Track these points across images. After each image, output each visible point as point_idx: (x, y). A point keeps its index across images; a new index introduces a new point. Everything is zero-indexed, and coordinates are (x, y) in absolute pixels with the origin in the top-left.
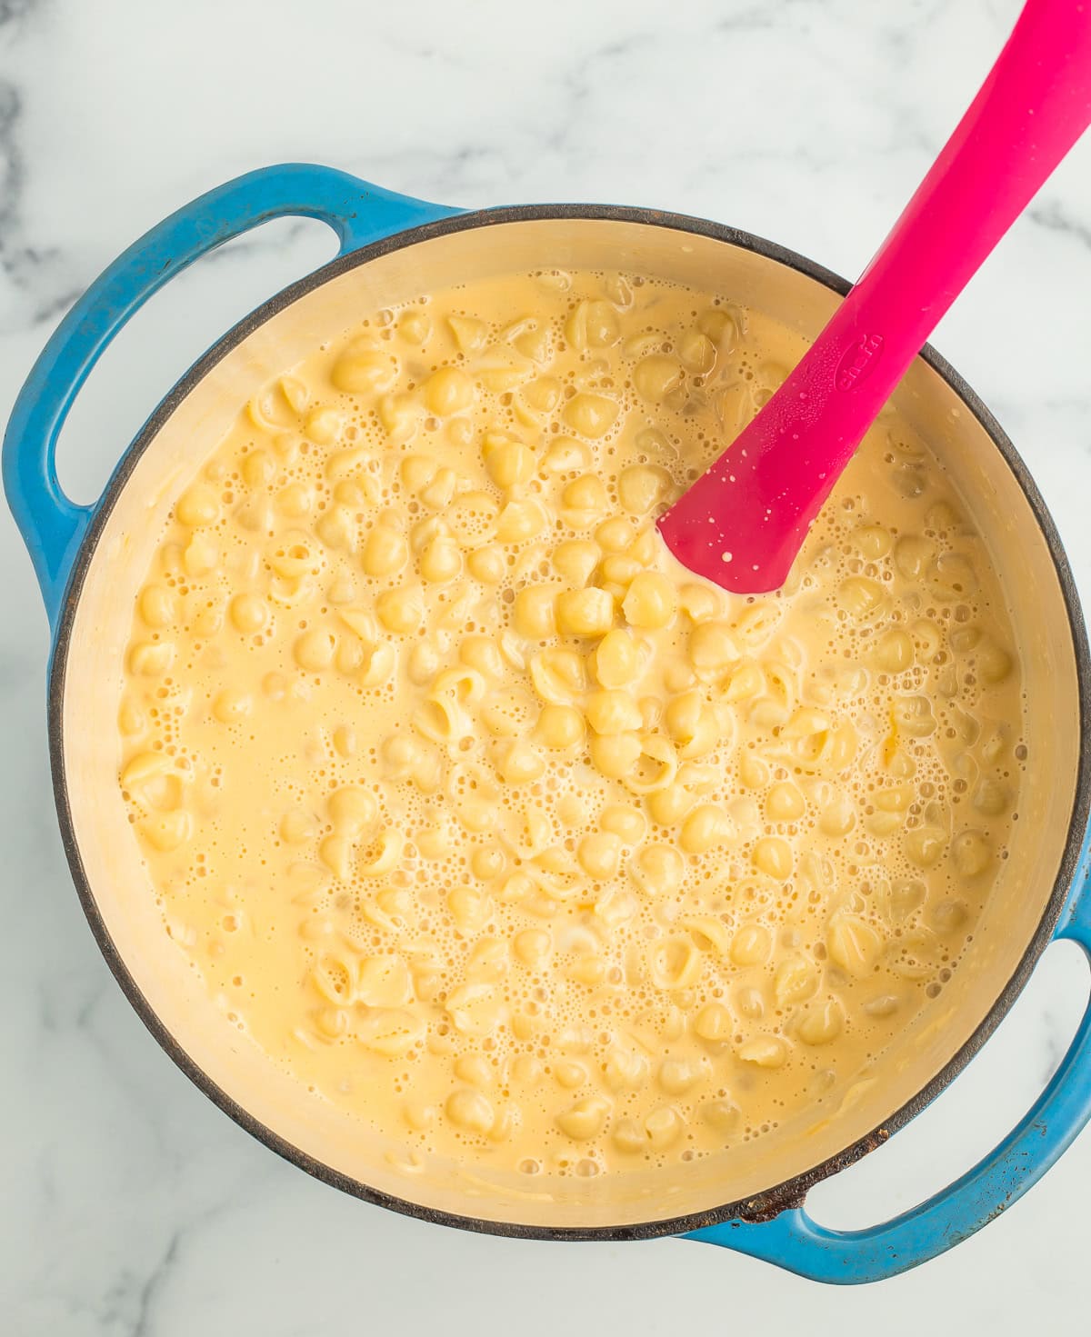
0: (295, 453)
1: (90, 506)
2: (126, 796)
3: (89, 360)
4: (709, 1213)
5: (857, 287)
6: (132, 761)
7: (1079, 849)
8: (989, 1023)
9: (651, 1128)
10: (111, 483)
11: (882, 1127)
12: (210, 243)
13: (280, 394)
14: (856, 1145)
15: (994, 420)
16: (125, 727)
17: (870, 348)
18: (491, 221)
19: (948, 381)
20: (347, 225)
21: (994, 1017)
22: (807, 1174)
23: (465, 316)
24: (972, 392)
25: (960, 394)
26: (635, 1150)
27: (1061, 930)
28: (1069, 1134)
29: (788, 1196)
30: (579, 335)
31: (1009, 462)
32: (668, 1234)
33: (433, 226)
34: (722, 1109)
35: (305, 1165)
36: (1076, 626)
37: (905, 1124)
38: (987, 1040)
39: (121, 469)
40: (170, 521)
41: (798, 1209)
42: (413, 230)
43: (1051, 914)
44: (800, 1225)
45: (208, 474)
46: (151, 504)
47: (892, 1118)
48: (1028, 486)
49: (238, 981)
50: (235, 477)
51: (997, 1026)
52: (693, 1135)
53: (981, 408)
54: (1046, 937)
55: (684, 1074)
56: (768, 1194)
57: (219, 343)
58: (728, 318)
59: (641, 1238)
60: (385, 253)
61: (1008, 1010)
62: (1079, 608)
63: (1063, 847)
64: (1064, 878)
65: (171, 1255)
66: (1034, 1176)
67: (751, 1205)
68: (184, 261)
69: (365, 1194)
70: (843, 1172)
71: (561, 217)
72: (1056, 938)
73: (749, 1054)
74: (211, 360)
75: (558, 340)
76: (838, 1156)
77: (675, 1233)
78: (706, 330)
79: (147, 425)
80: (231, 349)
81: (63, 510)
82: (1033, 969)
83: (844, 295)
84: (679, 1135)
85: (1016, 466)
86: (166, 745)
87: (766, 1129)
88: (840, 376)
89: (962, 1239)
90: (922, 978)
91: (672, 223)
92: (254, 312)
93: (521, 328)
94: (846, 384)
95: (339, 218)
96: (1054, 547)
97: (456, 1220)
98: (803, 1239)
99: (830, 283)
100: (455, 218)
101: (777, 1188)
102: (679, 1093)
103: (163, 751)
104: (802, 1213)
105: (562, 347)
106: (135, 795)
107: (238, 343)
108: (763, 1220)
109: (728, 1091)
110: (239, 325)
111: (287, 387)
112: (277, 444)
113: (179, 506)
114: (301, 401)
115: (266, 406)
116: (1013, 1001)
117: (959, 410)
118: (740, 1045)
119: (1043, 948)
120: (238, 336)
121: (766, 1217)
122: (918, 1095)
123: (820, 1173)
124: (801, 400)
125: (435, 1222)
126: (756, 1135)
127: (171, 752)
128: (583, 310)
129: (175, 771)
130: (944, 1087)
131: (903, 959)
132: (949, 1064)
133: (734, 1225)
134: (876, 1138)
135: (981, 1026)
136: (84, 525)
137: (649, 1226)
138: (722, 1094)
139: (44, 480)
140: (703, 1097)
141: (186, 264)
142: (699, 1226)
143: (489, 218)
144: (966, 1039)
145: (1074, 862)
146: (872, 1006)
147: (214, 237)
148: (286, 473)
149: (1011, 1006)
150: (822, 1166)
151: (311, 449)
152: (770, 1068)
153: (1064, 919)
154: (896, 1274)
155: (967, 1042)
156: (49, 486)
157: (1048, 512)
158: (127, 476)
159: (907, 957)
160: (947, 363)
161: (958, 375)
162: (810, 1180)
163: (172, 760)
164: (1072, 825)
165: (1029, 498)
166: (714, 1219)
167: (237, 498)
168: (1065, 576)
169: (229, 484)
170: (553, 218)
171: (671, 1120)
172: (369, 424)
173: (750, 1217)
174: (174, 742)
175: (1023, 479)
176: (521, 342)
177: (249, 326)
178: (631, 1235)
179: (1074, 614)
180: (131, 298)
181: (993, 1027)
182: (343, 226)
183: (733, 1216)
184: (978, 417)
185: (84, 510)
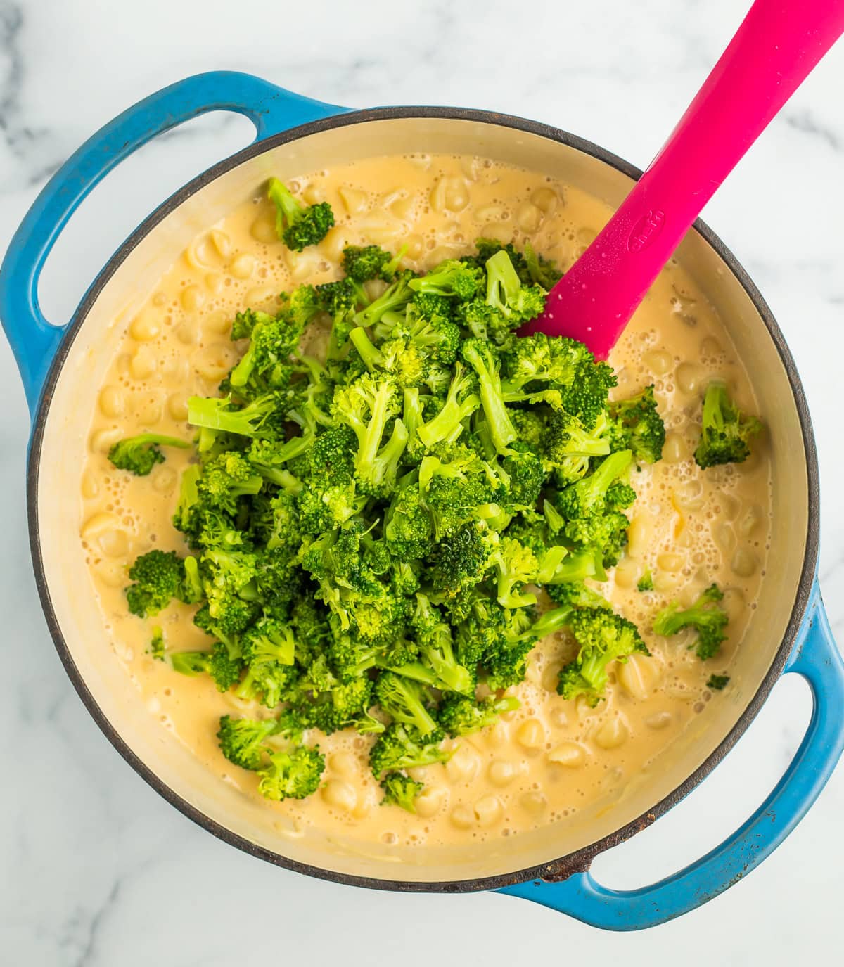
0: (221, 287)
1: (63, 326)
2: (85, 545)
3: (64, 216)
4: (517, 873)
5: (647, 174)
6: (89, 520)
7: (805, 605)
8: (734, 735)
9: (479, 811)
10: (79, 309)
11: (650, 811)
12: (159, 129)
13: (211, 242)
14: (630, 825)
15: (748, 277)
16: (86, 493)
17: (655, 222)
18: (371, 118)
19: (715, 248)
20: (262, 118)
21: (738, 731)
22: (593, 846)
23: (353, 188)
24: (732, 256)
25: (723, 257)
26: (466, 827)
27: (790, 666)
28: (793, 821)
29: (577, 862)
30: (440, 201)
31: (759, 310)
32: (486, 889)
33: (327, 121)
34: (535, 798)
35: (212, 828)
36: (807, 435)
37: (668, 810)
38: (732, 747)
39: (87, 299)
40: (124, 336)
41: (585, 873)
42: (312, 123)
43: (782, 654)
44: (586, 884)
45: (157, 301)
46: (111, 325)
47: (658, 805)
48: (773, 328)
49: (168, 693)
50: (175, 304)
51: (739, 738)
52: (510, 818)
53: (739, 268)
54: (778, 671)
55: (507, 771)
56: (562, 860)
57: (163, 205)
58: (553, 193)
59: (465, 891)
60: (290, 140)
61: (748, 726)
62: (809, 421)
63: (794, 603)
64: (793, 626)
65: (114, 895)
66: (766, 852)
67: (549, 868)
68: (138, 142)
69: (257, 852)
70: (620, 845)
71: (424, 117)
72: (786, 672)
73: (556, 757)
74: (157, 218)
75: (423, 205)
76: (616, 833)
77: (491, 888)
78: (537, 202)
79: (107, 266)
80: (172, 210)
81: (43, 329)
82: (767, 695)
83: (637, 180)
84: (501, 817)
85: (765, 313)
86: (116, 508)
87: (566, 813)
88: (632, 242)
89: (709, 899)
90: (690, 699)
91: (508, 123)
92: (190, 183)
93: (395, 197)
94: (637, 247)
95: (256, 113)
96: (791, 375)
97: (325, 874)
98: (588, 896)
99: (627, 171)
100: (343, 115)
101: (569, 856)
102: (502, 785)
103: (114, 512)
104: (588, 875)
105: (426, 210)
106: (91, 544)
107: (177, 206)
108: (558, 880)
109: (539, 785)
110: (179, 191)
111: (217, 237)
112: (208, 281)
113: (133, 325)
114: (226, 248)
115: (200, 252)
116: (752, 718)
117: (723, 269)
118: (550, 750)
119: (776, 679)
120: (177, 201)
121: (560, 878)
122: (678, 788)
123: (602, 846)
124: (603, 259)
125: (309, 874)
126: (559, 817)
127: (120, 512)
128: (443, 183)
129: (122, 527)
130: (698, 783)
131: (675, 685)
132: (703, 765)
133: (536, 883)
134: (645, 820)
135: (728, 737)
136: (58, 340)
137: (471, 882)
138: (535, 786)
139: (28, 305)
140: (521, 789)
141: (140, 145)
142: (509, 884)
143: (369, 115)
144: (716, 746)
145: (801, 615)
146: (651, 721)
147: (161, 126)
148: (214, 302)
149: (751, 723)
150: (604, 840)
151: (233, 282)
152: (572, 767)
153: (792, 658)
154: (658, 924)
155: (717, 749)
156: (32, 310)
157: (788, 348)
158: (91, 305)
159: (679, 682)
160: (713, 233)
161: (722, 242)
162: (595, 851)
163: (121, 518)
164: (800, 586)
165: (773, 337)
166: (521, 879)
167: (175, 321)
168: (800, 397)
169: (170, 311)
170: (418, 117)
171: (495, 806)
172: (277, 267)
173: (548, 878)
174: (122, 505)
175: (769, 323)
176: (395, 207)
177: (186, 193)
178: (457, 888)
179: (806, 427)
180: (99, 169)
181: (737, 739)
182: (258, 120)
183: (535, 877)
184: (736, 275)
185: (59, 329)
